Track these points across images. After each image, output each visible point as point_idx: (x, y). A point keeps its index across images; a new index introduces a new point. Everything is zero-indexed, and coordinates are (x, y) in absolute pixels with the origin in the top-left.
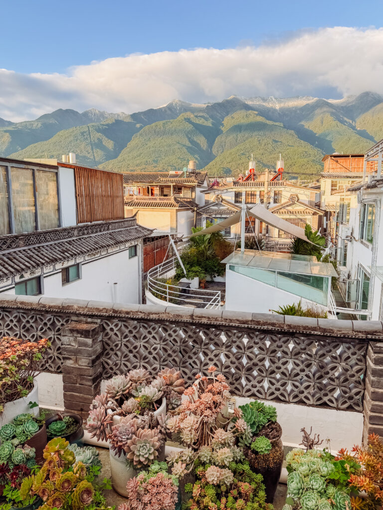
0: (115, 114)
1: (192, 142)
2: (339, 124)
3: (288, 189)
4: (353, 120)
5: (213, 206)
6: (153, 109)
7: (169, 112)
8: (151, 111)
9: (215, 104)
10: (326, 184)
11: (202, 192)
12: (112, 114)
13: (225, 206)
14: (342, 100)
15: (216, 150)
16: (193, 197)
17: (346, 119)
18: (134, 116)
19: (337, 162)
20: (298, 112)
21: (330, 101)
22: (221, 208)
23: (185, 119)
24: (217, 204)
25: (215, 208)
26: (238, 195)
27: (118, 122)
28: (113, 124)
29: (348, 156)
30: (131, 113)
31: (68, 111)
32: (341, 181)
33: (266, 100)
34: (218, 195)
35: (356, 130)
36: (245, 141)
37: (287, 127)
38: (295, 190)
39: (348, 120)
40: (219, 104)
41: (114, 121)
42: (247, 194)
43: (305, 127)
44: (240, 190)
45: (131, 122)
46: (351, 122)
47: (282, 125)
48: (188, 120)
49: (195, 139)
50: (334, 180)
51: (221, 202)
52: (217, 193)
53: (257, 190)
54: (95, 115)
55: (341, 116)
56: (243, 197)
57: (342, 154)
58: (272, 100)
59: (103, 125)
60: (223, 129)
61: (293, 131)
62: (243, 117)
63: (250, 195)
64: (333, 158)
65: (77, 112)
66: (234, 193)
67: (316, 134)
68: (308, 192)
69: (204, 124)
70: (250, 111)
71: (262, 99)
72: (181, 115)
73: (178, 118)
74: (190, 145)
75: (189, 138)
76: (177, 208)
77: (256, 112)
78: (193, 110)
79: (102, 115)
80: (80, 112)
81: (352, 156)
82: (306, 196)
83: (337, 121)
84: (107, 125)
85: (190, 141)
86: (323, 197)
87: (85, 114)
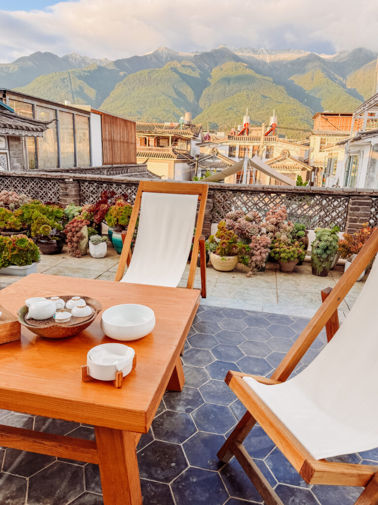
0: (96, 60)
1: (178, 93)
2: (330, 81)
3: (279, 144)
4: (344, 77)
5: (208, 159)
6: (138, 56)
7: (154, 60)
8: (136, 58)
9: (203, 53)
10: (315, 141)
11: (198, 144)
12: (94, 59)
13: (219, 159)
14: (334, 55)
15: (203, 103)
16: (189, 150)
17: (336, 76)
18: (118, 63)
19: (327, 120)
20: (289, 66)
21: (323, 56)
22: (217, 161)
23: (172, 68)
24: (212, 157)
25: (211, 161)
26: (232, 149)
27: (100, 69)
28: (95, 71)
29: (338, 115)
30: (115, 60)
31: (47, 55)
32: (329, 139)
33: (257, 51)
34: (214, 148)
35: (346, 88)
36: (233, 95)
37: (277, 82)
38: (286, 146)
39: (339, 78)
40: (207, 54)
41: (96, 68)
42: (240, 149)
43: (295, 83)
44: (234, 144)
45: (114, 70)
46: (342, 80)
47: (272, 80)
48: (174, 70)
49: (181, 90)
50: (323, 137)
51: (217, 155)
52: (212, 146)
53: (250, 145)
54: (75, 59)
55: (332, 73)
56: (237, 151)
57: (332, 112)
58: (263, 52)
59: (85, 71)
60: (211, 81)
61: (282, 87)
62: (232, 70)
63: (243, 149)
64: (323, 116)
65: (57, 56)
66: (228, 147)
67: (306, 91)
68: (298, 149)
69: (191, 75)
70: (240, 63)
71: (252, 50)
72: (168, 63)
73: (164, 67)
74: (176, 97)
75: (175, 89)
76: (176, 159)
77: (246, 65)
78: (180, 59)
79: (83, 60)
80: (60, 56)
81: (341, 115)
82: (296, 151)
83: (328, 78)
84: (89, 72)
85: (176, 93)
86: (312, 154)
87: (66, 59)
